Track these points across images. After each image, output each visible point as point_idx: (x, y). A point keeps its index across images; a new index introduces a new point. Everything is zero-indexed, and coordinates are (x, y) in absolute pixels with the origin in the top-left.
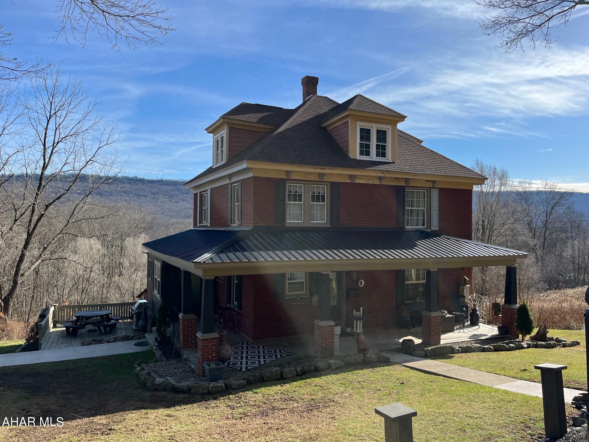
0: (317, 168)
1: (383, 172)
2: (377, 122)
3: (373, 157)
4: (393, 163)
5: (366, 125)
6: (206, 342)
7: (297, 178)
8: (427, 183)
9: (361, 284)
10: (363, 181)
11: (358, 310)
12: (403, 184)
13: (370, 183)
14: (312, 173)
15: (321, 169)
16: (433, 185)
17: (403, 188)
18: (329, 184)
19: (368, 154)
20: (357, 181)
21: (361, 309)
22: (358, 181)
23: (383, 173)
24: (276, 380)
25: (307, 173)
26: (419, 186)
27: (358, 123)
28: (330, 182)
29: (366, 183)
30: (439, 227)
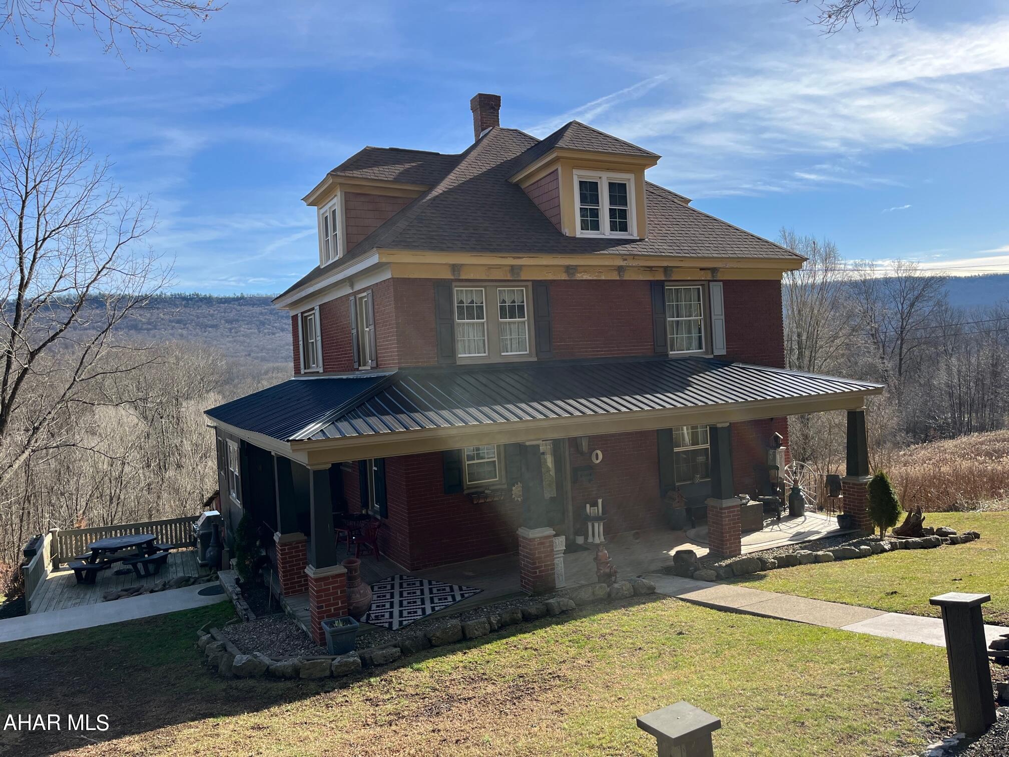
0: (507, 257)
1: (625, 257)
2: (608, 169)
3: (605, 231)
4: (640, 240)
5: (590, 176)
6: (323, 583)
7: (471, 277)
8: (703, 272)
9: (597, 459)
10: (590, 276)
11: (594, 504)
12: (660, 277)
13: (603, 278)
14: (499, 267)
15: (514, 258)
16: (713, 276)
17: (660, 284)
18: (530, 284)
19: (596, 226)
20: (579, 276)
21: (600, 501)
22: (582, 277)
23: (625, 260)
24: (455, 643)
25: (490, 267)
26: (689, 278)
27: (575, 172)
28: (532, 280)
29: (595, 278)
30: (727, 348)
